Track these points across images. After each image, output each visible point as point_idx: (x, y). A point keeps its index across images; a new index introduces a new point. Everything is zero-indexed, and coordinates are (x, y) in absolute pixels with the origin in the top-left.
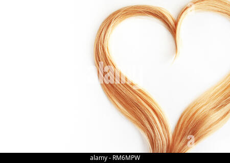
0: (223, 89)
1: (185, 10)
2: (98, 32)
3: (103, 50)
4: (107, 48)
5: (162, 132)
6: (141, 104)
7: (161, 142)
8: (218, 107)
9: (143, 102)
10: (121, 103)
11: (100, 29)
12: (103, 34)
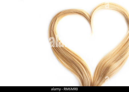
0: (118, 50)
1: (95, 10)
2: (50, 24)
3: (53, 33)
4: (56, 32)
5: (87, 75)
6: (75, 61)
7: (87, 81)
8: (117, 60)
9: (76, 60)
10: (64, 61)
11: (51, 23)
12: (53, 25)
